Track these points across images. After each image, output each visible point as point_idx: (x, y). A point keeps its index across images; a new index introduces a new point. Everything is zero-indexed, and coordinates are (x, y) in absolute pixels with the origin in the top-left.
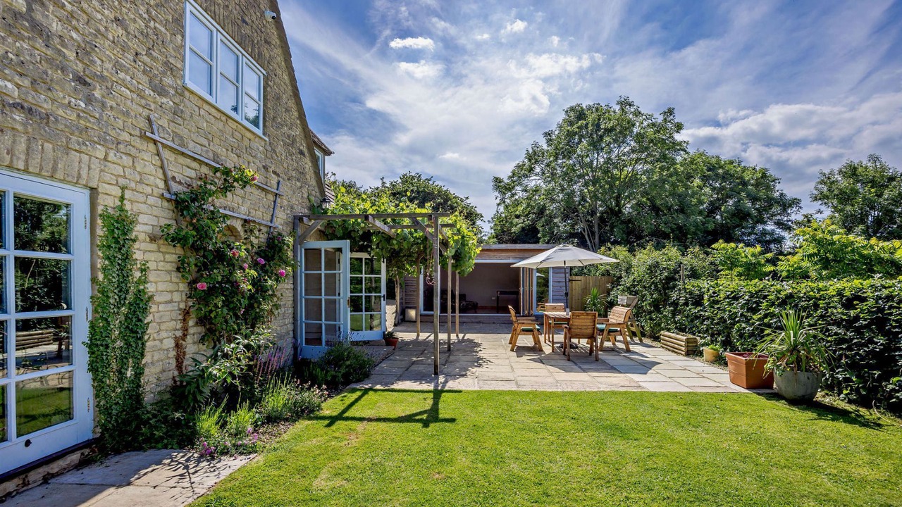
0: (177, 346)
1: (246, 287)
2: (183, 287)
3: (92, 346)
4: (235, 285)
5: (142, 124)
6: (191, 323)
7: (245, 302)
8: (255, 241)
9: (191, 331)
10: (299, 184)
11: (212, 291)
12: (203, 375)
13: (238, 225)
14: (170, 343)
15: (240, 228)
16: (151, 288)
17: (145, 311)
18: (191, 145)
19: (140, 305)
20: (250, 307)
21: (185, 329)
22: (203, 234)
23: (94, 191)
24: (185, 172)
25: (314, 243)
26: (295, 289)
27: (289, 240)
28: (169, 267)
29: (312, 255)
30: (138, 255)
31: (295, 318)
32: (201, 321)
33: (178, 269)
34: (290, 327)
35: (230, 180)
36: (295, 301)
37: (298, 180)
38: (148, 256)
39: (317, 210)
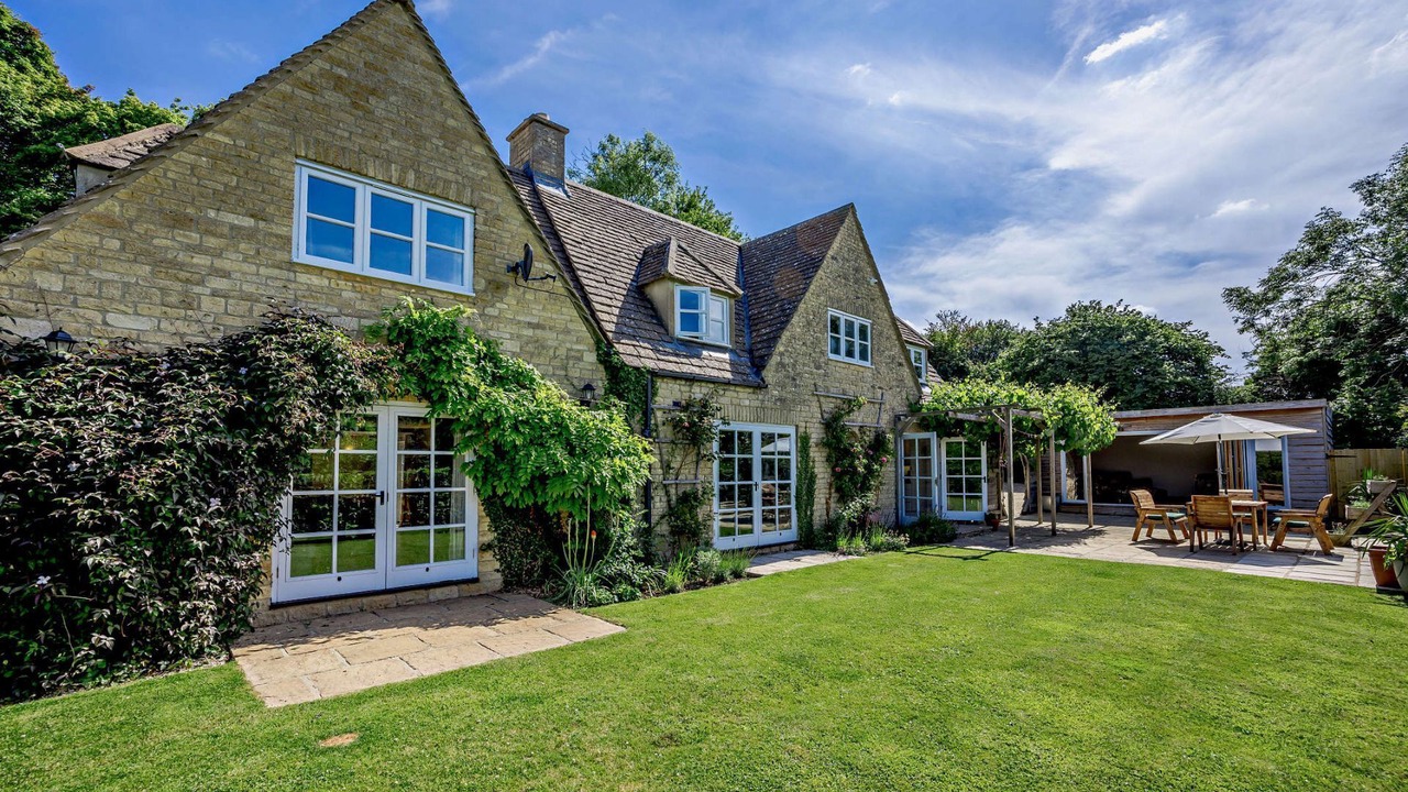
0: (827, 503)
1: (861, 470)
2: (829, 470)
3: (797, 497)
4: (855, 468)
5: (812, 388)
6: (833, 491)
7: (860, 479)
8: (867, 439)
9: (833, 495)
10: (898, 390)
11: (844, 473)
12: (840, 518)
13: (856, 430)
14: (824, 501)
15: (857, 432)
16: (816, 470)
17: (814, 482)
18: (832, 390)
19: (812, 479)
20: (863, 483)
21: (830, 494)
22: (839, 440)
23: (797, 426)
24: (829, 406)
25: (909, 435)
26: (896, 471)
27: (890, 436)
28: (824, 459)
29: (910, 444)
30: (811, 454)
31: (896, 493)
32: (837, 490)
33: (827, 461)
34: (894, 501)
35: (851, 404)
36: (896, 481)
37: (898, 387)
38: (816, 454)
39: (914, 407)
